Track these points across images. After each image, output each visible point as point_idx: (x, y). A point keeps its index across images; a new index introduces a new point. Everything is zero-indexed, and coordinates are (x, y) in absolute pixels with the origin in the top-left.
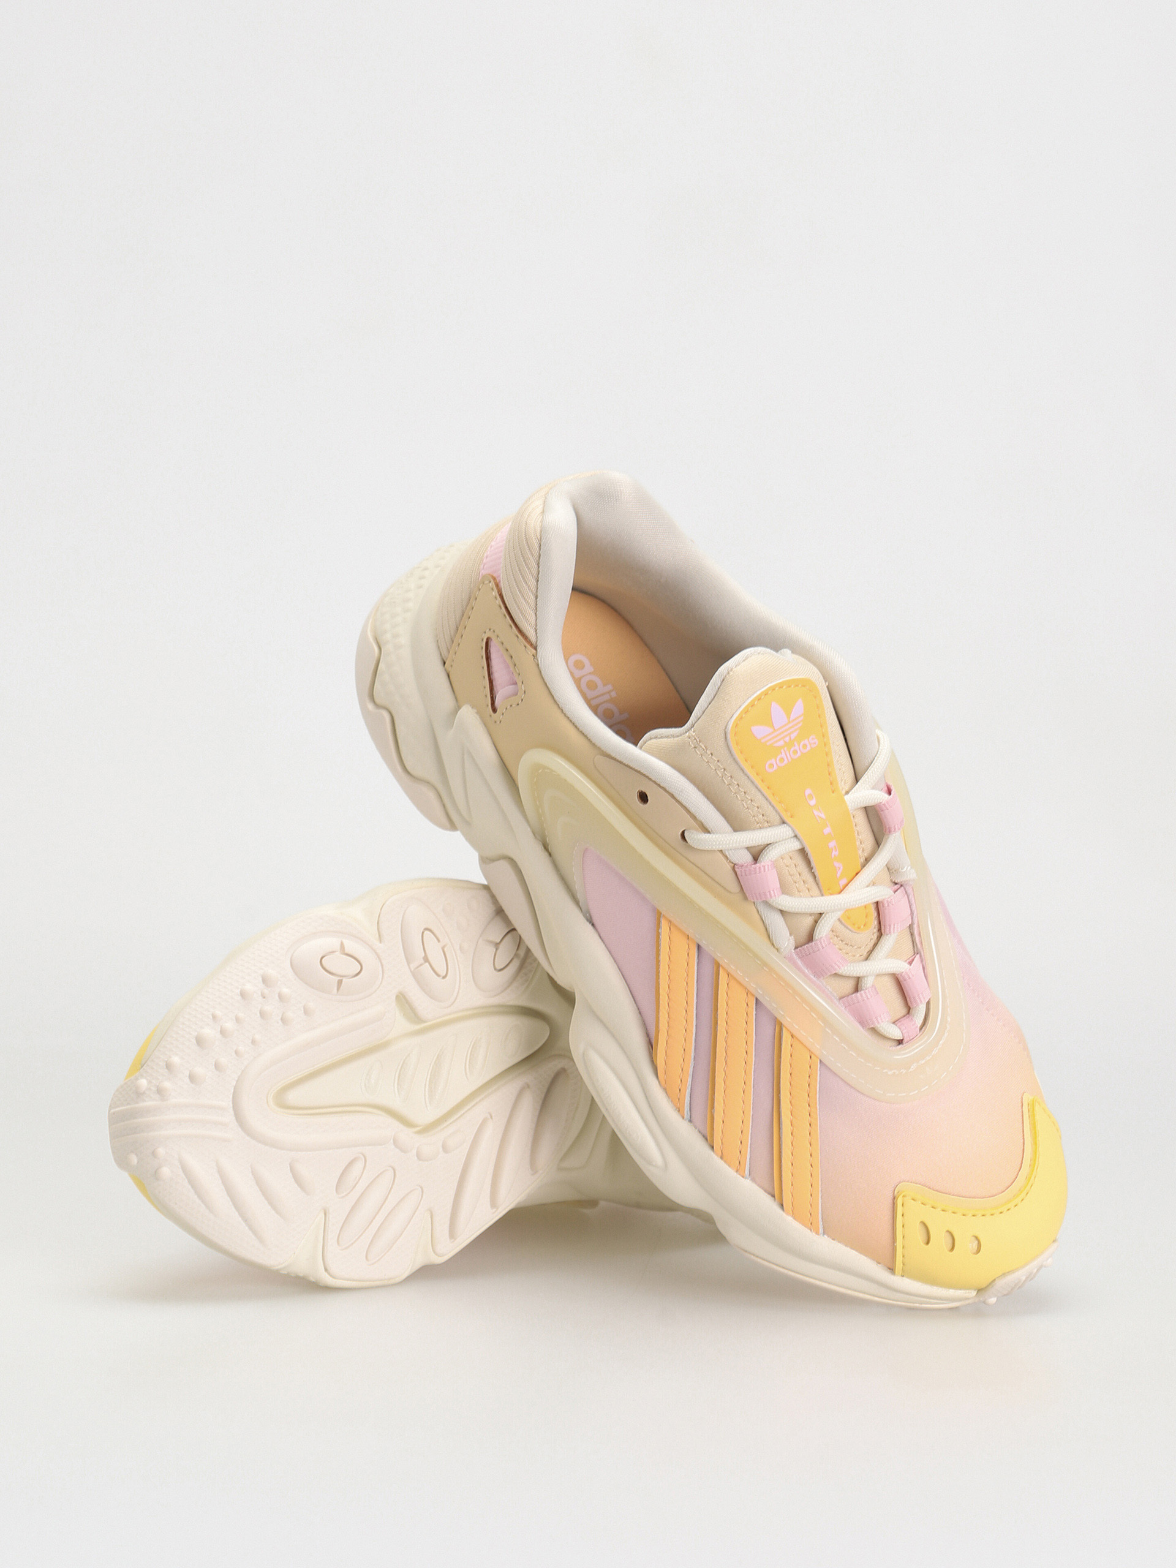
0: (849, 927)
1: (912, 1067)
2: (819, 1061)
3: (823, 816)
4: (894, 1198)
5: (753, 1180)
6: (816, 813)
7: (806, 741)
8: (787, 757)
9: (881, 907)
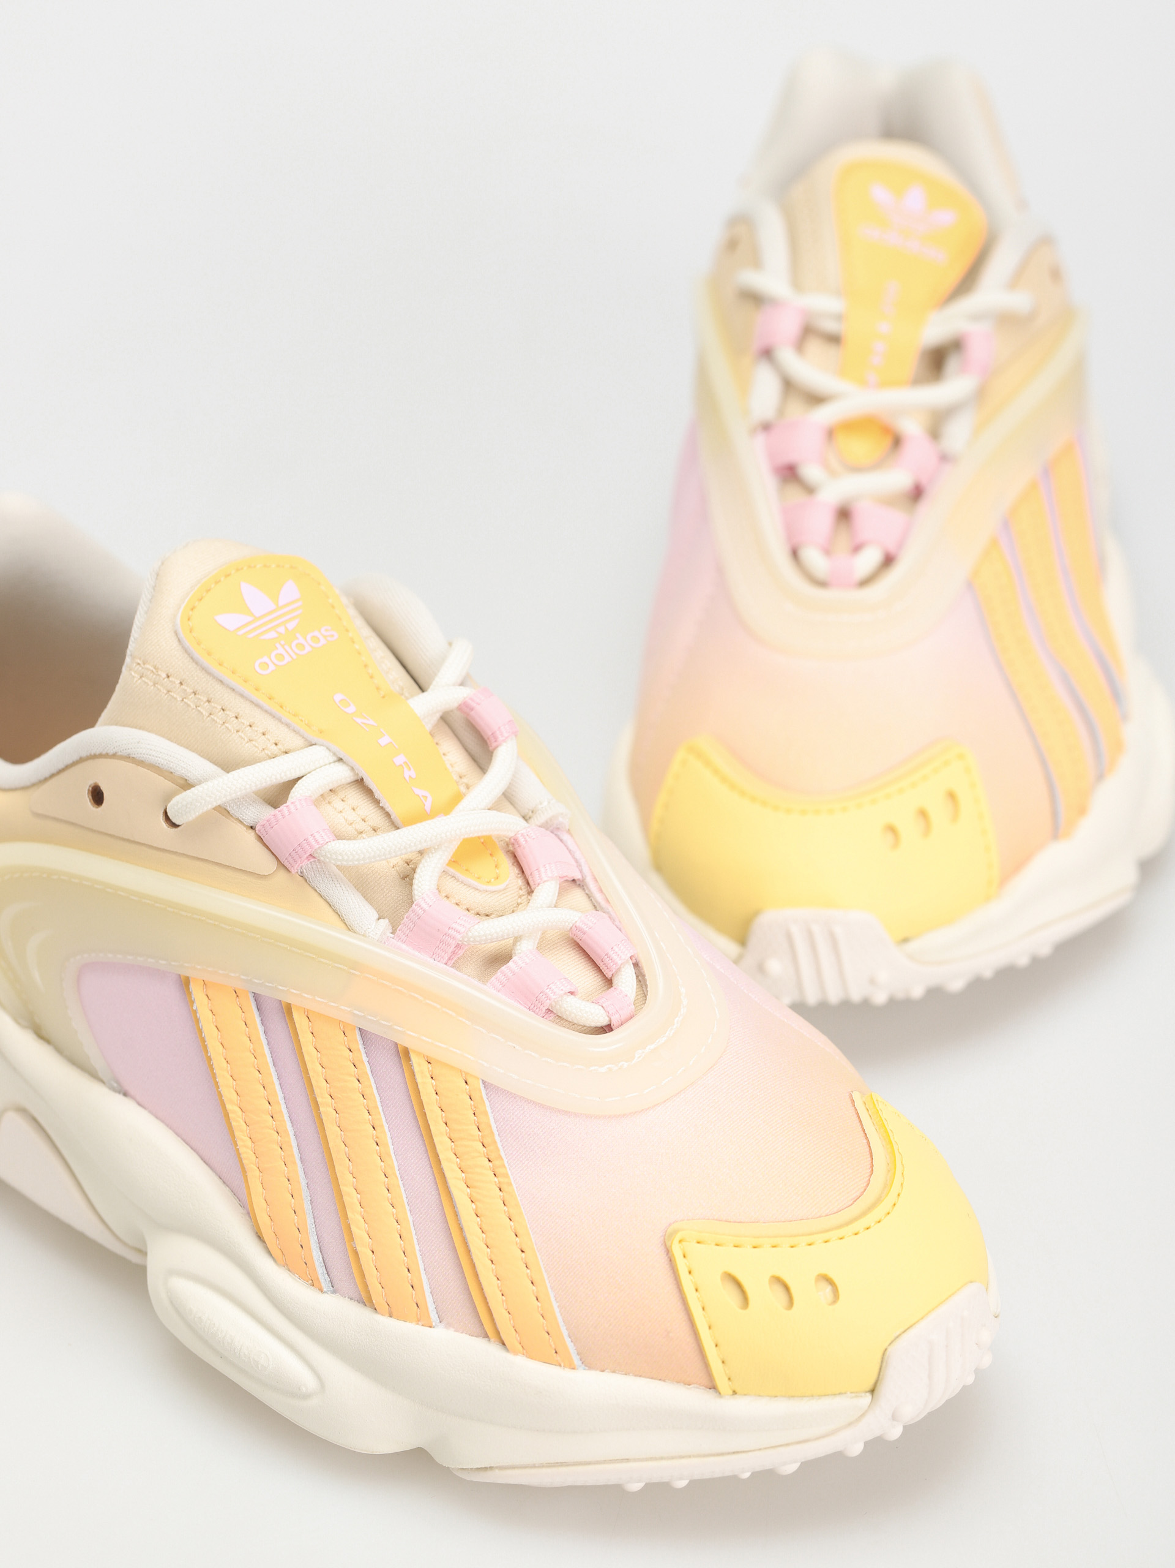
0: (469, 882)
1: (637, 1055)
4: (668, 1251)
5: (449, 1325)
6: (359, 721)
7: (316, 633)
8: (287, 652)
9: (517, 846)
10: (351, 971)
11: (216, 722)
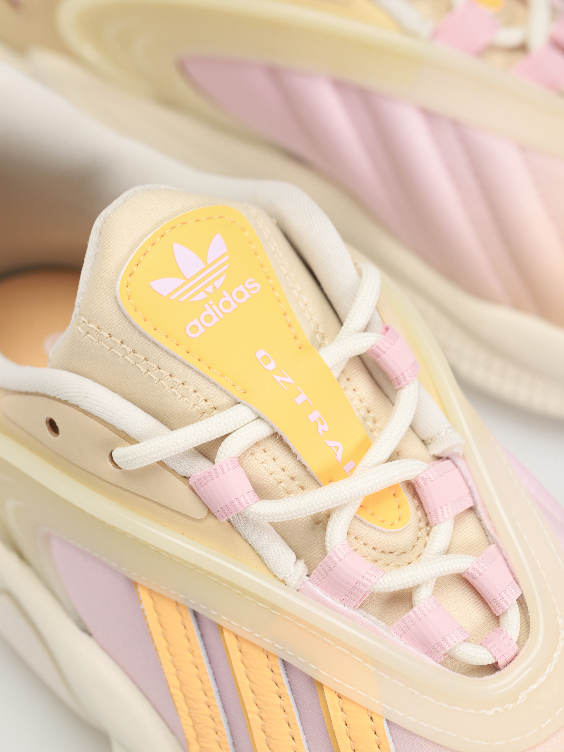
0: (376, 526)
1: (520, 697)
2: (385, 723)
3: (289, 380)
6: (278, 378)
7: (241, 288)
9: (417, 486)
10: (272, 611)
11: (153, 379)
